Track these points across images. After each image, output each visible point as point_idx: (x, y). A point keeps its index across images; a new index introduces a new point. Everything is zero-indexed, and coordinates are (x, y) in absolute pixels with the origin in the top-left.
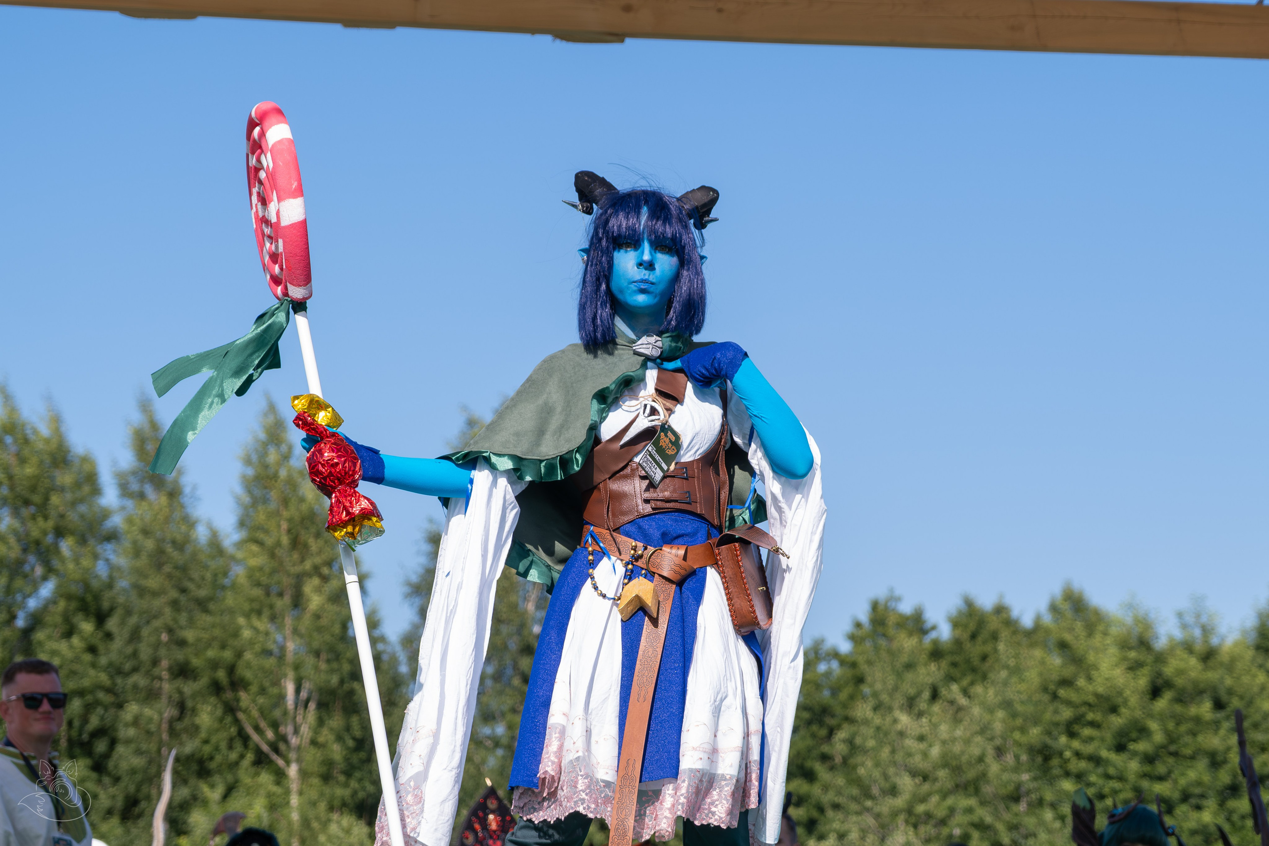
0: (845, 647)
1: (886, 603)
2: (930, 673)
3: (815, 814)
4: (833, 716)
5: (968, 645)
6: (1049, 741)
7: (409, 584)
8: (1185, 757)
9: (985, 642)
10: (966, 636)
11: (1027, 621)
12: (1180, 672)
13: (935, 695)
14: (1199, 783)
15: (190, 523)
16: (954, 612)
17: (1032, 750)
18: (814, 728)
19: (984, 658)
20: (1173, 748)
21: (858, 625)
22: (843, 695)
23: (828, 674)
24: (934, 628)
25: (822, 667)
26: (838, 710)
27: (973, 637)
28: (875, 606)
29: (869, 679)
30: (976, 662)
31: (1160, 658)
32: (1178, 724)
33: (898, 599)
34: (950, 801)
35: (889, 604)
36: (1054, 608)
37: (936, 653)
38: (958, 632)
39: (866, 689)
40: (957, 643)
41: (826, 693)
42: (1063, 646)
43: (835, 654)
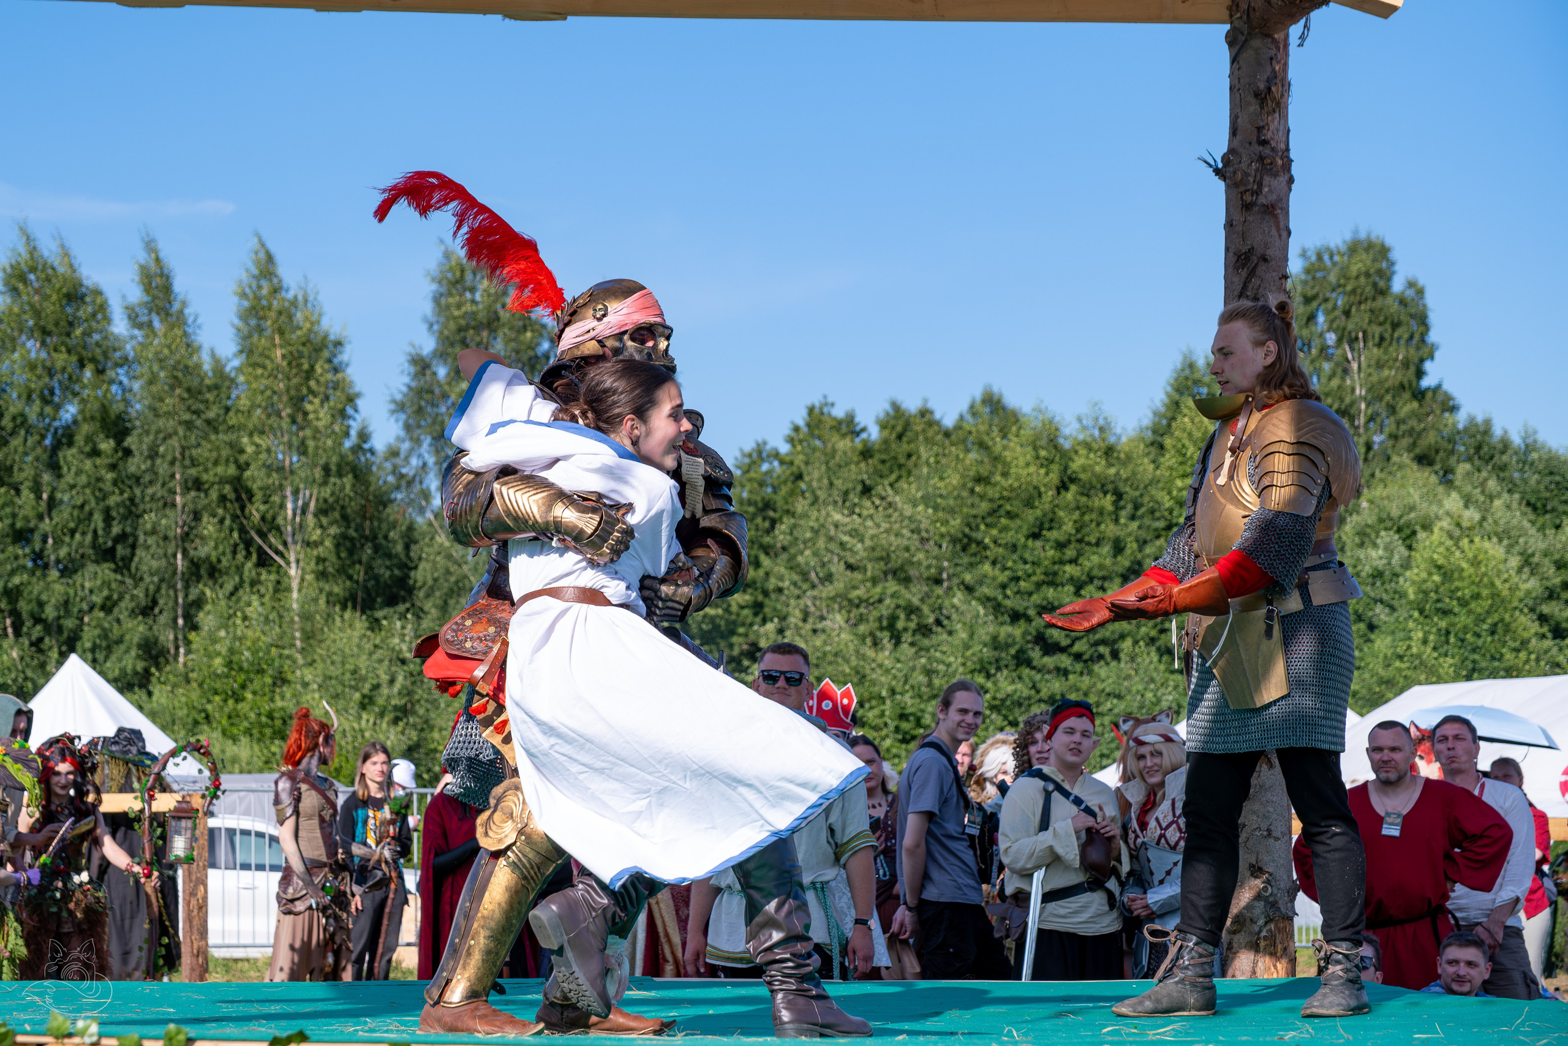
0: (784, 448)
1: (821, 409)
2: (861, 471)
3: (760, 598)
4: (775, 510)
5: (893, 446)
6: (967, 530)
7: (394, 401)
8: (1089, 544)
9: (909, 443)
10: (894, 436)
11: (949, 422)
12: (1084, 469)
13: (867, 490)
14: (1101, 567)
15: (192, 348)
16: (882, 415)
17: (954, 541)
18: (759, 520)
19: (909, 456)
20: (1079, 536)
21: (796, 429)
22: (784, 490)
23: (768, 473)
24: (864, 430)
25: (765, 467)
26: (780, 503)
27: (900, 437)
28: (811, 410)
29: (806, 478)
30: (902, 460)
31: (1066, 456)
32: (1083, 514)
33: (833, 405)
34: (878, 589)
35: (825, 410)
36: (973, 410)
37: (866, 453)
38: (886, 433)
39: (803, 486)
40: (886, 442)
41: (769, 490)
42: (982, 445)
43: (776, 455)
